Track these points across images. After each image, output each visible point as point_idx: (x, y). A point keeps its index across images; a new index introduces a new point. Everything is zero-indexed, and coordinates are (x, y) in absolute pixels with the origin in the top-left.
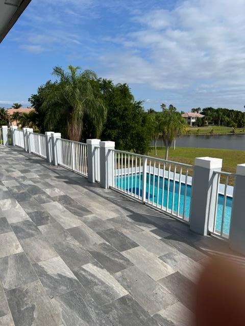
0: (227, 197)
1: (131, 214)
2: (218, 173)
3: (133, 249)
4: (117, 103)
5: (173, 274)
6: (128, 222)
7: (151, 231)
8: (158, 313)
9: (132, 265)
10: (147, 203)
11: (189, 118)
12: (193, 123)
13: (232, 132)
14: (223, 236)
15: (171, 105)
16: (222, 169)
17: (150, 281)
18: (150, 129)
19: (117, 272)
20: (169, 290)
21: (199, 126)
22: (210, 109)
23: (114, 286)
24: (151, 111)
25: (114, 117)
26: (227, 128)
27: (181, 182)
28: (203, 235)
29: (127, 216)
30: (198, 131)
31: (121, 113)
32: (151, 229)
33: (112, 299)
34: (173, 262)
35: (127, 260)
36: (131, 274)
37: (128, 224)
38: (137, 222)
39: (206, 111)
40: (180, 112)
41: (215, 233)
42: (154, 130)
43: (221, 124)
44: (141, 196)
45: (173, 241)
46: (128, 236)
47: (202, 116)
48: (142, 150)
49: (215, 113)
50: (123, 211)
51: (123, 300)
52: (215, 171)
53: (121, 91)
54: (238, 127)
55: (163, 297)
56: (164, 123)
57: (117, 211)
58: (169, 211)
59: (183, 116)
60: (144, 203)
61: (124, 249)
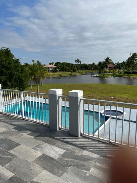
0: (66, 107)
1: (15, 127)
2: (61, 96)
3: (17, 147)
4: (3, 60)
5: (41, 156)
6: (13, 132)
7: (27, 134)
8: (32, 180)
9: (16, 157)
10: (25, 119)
11: (49, 68)
12: (51, 71)
13: (70, 75)
14: (66, 129)
15: (38, 61)
16: (63, 94)
17: (28, 163)
18: (26, 75)
19: (7, 163)
20: (39, 165)
21: (54, 72)
22: (59, 63)
23: (5, 173)
24: (27, 65)
25: (2, 68)
26: (68, 72)
27: (43, 102)
28: (57, 130)
29: (13, 128)
30: (54, 75)
31: (7, 66)
32: (28, 133)
33: (4, 181)
34: (41, 149)
35: (13, 155)
36: (16, 163)
37: (13, 133)
38: (19, 131)
39: (57, 64)
40: (43, 65)
41: (62, 128)
42: (29, 75)
43: (65, 71)
44: (21, 115)
45: (41, 137)
46: (14, 141)
47: (55, 67)
48: (23, 87)
49: (62, 65)
50: (10, 126)
51: (11, 179)
52: (59, 95)
53: (5, 52)
54: (73, 72)
55: (35, 170)
56: (35, 71)
57: (6, 127)
58: (38, 121)
59: (45, 67)
60: (24, 119)
61: (11, 149)
